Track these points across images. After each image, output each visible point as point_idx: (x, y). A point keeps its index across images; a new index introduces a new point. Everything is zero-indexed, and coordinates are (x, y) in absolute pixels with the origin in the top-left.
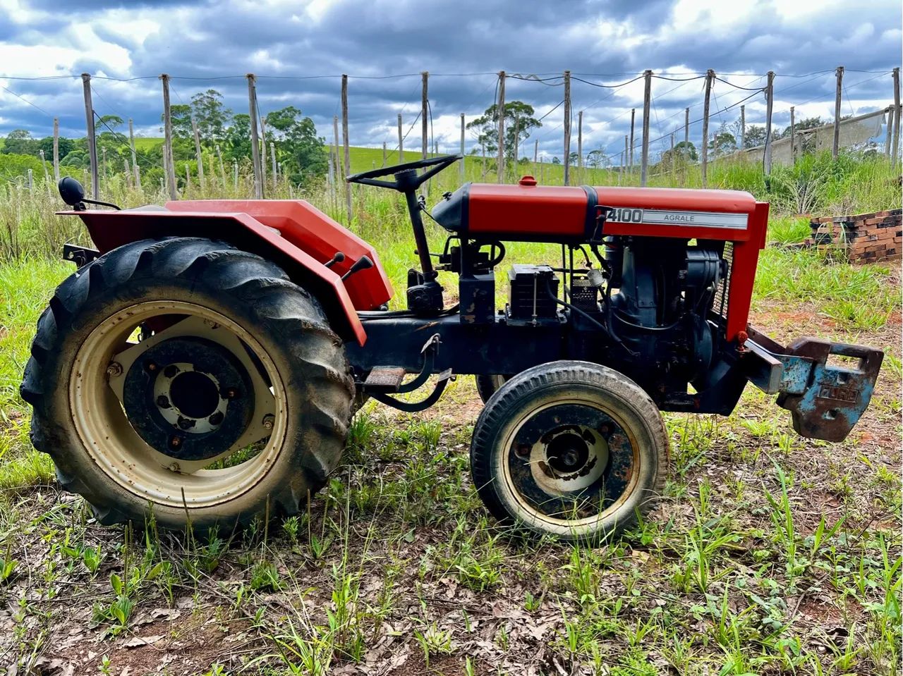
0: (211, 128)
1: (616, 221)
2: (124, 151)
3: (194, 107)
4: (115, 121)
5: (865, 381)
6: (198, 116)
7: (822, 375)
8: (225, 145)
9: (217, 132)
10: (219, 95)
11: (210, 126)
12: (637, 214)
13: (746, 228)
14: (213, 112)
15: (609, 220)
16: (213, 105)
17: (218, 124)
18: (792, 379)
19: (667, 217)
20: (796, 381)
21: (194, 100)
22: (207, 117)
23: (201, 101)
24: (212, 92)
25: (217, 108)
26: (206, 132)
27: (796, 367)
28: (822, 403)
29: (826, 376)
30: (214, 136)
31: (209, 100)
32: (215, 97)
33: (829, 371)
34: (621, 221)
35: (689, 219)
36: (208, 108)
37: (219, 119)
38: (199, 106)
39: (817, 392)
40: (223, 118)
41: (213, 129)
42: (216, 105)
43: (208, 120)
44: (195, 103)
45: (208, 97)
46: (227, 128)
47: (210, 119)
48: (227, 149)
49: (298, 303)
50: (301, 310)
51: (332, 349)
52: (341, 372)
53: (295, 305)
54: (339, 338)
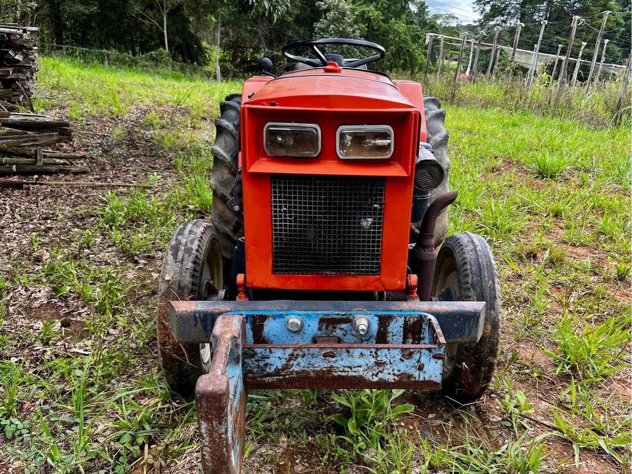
49: (225, 139)
50: (223, 144)
51: (226, 174)
52: (227, 192)
53: (223, 140)
54: (233, 169)
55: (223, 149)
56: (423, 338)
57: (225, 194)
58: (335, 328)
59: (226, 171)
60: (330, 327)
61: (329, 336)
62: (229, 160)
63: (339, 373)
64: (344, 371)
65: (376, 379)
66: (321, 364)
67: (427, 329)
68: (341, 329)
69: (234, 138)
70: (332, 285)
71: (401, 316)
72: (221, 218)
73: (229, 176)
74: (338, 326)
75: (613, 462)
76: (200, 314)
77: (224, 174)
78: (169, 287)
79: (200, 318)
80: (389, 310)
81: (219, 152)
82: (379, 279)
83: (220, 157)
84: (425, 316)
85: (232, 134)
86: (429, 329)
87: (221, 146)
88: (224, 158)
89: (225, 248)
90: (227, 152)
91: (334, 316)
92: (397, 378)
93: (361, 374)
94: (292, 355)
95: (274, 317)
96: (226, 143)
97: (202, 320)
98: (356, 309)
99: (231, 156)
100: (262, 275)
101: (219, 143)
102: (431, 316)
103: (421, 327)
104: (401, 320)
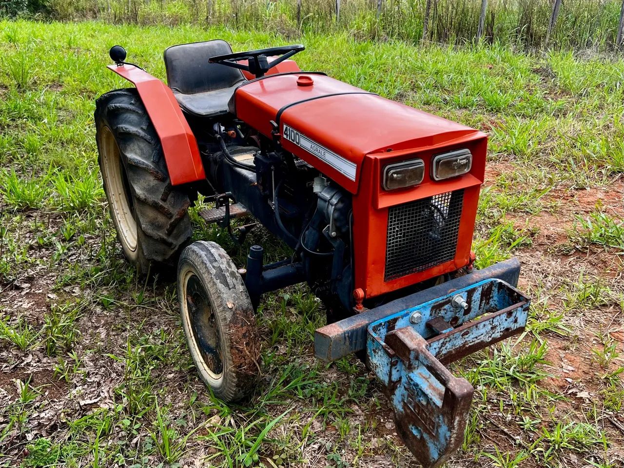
5: (441, 417)
12: (297, 137)
13: (354, 180)
15: (285, 136)
19: (312, 147)
28: (408, 411)
34: (291, 140)
35: (323, 154)
39: (404, 396)
49: (139, 146)
50: (138, 151)
51: (152, 181)
52: (157, 198)
53: (136, 147)
54: (160, 175)
55: (141, 156)
56: (492, 297)
57: (156, 200)
58: (440, 310)
59: (152, 178)
60: (438, 311)
61: (436, 318)
62: (152, 166)
63: (470, 344)
64: (473, 342)
65: (490, 339)
66: (459, 342)
67: (496, 290)
68: (444, 309)
69: (149, 143)
70: (424, 277)
71: (480, 287)
72: (153, 224)
73: (156, 182)
74: (443, 308)
75: (558, 336)
76: (348, 333)
77: (150, 181)
78: (234, 314)
79: (348, 336)
80: (469, 285)
81: (140, 161)
82: (454, 262)
83: (142, 166)
84: (495, 281)
85: (145, 140)
86: (498, 292)
87: (136, 153)
88: (147, 165)
89: (156, 252)
90: (147, 158)
91: (441, 302)
92: (502, 334)
93: (482, 339)
94: (443, 343)
95: (402, 317)
96: (141, 150)
97: (350, 337)
98: (449, 291)
99: (153, 162)
100: (377, 285)
101: (131, 150)
102: (499, 281)
103: (492, 290)
104: (480, 289)
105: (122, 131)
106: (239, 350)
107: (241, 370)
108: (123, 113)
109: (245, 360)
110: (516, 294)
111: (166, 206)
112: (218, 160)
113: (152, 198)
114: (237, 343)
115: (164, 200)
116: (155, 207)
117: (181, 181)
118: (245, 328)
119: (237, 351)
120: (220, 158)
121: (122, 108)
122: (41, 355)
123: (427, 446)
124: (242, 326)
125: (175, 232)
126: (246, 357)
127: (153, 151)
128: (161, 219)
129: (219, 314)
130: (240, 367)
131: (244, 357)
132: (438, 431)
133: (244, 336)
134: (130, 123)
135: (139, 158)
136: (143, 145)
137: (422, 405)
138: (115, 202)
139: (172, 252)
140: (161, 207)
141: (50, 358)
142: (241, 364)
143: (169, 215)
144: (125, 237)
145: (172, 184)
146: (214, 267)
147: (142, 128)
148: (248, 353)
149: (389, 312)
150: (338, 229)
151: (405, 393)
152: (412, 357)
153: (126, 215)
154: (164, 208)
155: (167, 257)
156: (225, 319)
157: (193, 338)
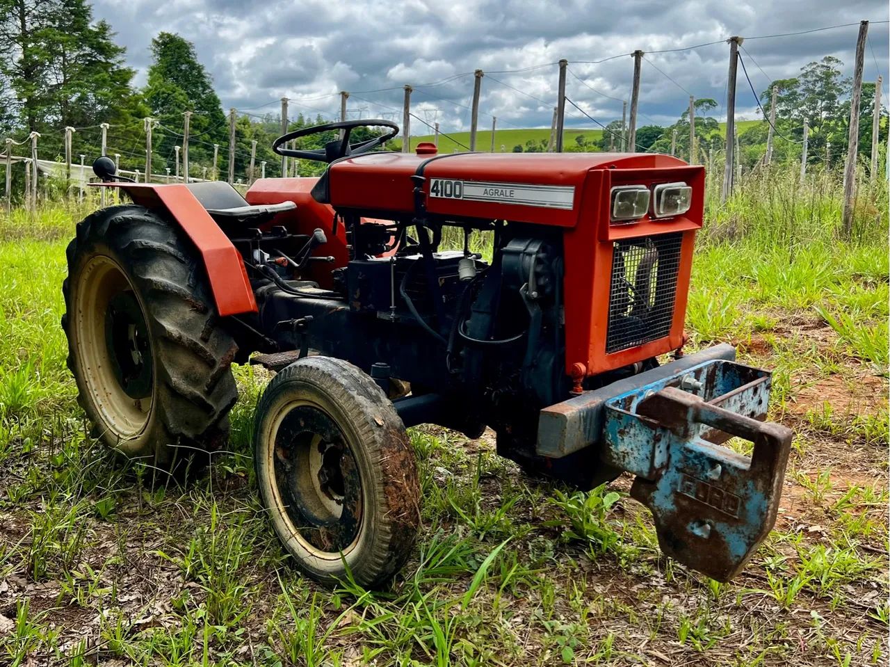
0: (821, 104)
1: (439, 196)
2: (712, 137)
3: (802, 80)
4: (708, 105)
5: (750, 483)
6: (807, 90)
7: (681, 456)
8: (836, 124)
9: (828, 108)
10: (837, 61)
11: (820, 102)
12: (458, 187)
13: (571, 208)
14: (827, 83)
15: (433, 195)
16: (828, 75)
17: (832, 98)
18: (629, 450)
19: (486, 192)
20: (636, 454)
21: (804, 72)
22: (817, 90)
23: (813, 71)
24: (829, 59)
25: (833, 78)
26: (814, 109)
27: (632, 431)
28: (685, 503)
29: (686, 459)
30: (824, 114)
31: (824, 70)
32: (833, 64)
33: (691, 451)
34: (444, 197)
35: (508, 194)
36: (821, 79)
37: (834, 92)
38: (809, 79)
39: (675, 483)
40: (839, 90)
41: (824, 104)
42: (833, 74)
43: (818, 94)
44: (805, 75)
45: (823, 66)
46: (842, 103)
47: (821, 93)
48: (840, 129)
49: (167, 267)
50: (166, 273)
51: (188, 313)
52: (194, 337)
53: (162, 267)
54: (200, 304)
55: (171, 279)
57: (194, 340)
59: (188, 310)
62: (188, 292)
67: (721, 374)
69: (181, 262)
72: (188, 376)
73: (194, 314)
76: (584, 413)
77: (185, 313)
78: (386, 433)
79: (583, 417)
80: (693, 365)
81: (171, 284)
82: (669, 339)
83: (174, 291)
84: (719, 362)
85: (176, 258)
86: (724, 376)
87: (162, 275)
88: (181, 289)
89: (187, 423)
90: (180, 281)
96: (171, 270)
97: (585, 419)
98: (675, 371)
99: (189, 286)
100: (599, 360)
101: (155, 272)
102: (724, 361)
103: (715, 375)
104: (705, 370)
105: (140, 247)
106: (397, 487)
107: (399, 519)
108: (134, 226)
109: (405, 501)
110: (751, 371)
111: (208, 350)
112: (266, 295)
113: (187, 336)
114: (394, 476)
115: (205, 340)
116: (194, 350)
117: (231, 310)
118: (403, 453)
119: (394, 489)
120: (268, 293)
121: (134, 220)
122: (22, 582)
123: (724, 542)
124: (399, 451)
125: (216, 390)
126: (406, 498)
127: (187, 272)
128: (200, 369)
129: (363, 438)
130: (397, 513)
131: (403, 498)
132: (744, 508)
133: (403, 463)
134: (149, 237)
135: (169, 282)
136: (172, 264)
137: (713, 481)
138: (91, 380)
139: (209, 423)
140: (202, 350)
141: (38, 584)
142: (400, 508)
143: (211, 363)
144: (113, 427)
145: (220, 314)
146: (344, 376)
147: (168, 243)
148: (409, 491)
149: (619, 391)
150: (539, 289)
151: (679, 477)
152: (690, 417)
153: (111, 397)
154: (206, 352)
155: (201, 432)
156: (374, 442)
157: (284, 515)
